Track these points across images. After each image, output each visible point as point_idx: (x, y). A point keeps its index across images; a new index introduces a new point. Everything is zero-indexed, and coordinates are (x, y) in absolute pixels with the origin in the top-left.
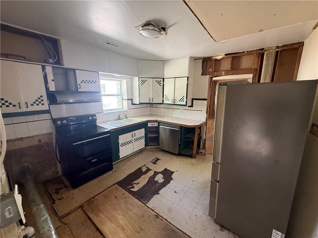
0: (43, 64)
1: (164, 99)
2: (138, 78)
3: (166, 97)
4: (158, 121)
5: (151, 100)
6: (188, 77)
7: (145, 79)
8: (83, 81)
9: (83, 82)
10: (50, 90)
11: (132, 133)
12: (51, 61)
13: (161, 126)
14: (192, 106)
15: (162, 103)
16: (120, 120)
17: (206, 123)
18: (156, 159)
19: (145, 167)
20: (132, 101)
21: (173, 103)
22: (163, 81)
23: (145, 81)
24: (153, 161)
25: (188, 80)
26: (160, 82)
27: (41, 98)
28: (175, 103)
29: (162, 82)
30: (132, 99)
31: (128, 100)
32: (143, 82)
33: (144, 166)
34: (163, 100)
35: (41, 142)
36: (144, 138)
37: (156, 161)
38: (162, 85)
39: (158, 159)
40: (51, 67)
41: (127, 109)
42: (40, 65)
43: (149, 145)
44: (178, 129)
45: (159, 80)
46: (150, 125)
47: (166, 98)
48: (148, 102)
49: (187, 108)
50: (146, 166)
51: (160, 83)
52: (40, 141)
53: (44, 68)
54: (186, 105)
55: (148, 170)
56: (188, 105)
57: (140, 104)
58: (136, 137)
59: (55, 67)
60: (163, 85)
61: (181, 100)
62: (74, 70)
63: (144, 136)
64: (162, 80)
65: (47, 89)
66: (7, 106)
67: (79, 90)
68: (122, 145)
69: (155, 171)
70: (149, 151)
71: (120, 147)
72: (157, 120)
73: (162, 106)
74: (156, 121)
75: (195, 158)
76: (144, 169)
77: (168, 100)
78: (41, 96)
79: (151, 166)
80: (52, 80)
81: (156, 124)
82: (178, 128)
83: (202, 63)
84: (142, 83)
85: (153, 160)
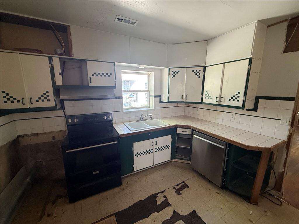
0: (50, 55)
1: (204, 96)
2: (168, 68)
3: (207, 93)
4: (192, 128)
5: (184, 97)
6: (251, 60)
7: (177, 70)
8: (95, 73)
9: (95, 75)
10: (57, 84)
11: (152, 140)
12: (59, 51)
13: (195, 136)
14: (255, 109)
15: (201, 103)
16: (142, 121)
17: (288, 144)
18: (182, 184)
19: (162, 195)
20: (160, 99)
21: (217, 103)
22: (204, 71)
23: (177, 71)
24: (177, 188)
25: (250, 63)
26: (199, 72)
27: (47, 94)
28: (221, 103)
29: (202, 72)
30: (160, 97)
31: (155, 97)
32: (175, 74)
33: (162, 192)
34: (202, 99)
35: (56, 139)
36: (170, 148)
37: (182, 188)
38: (201, 76)
39: (185, 186)
40: (59, 58)
41: (153, 109)
42: (47, 56)
43: (177, 157)
44: (223, 147)
45: (198, 69)
46: (179, 131)
47: (207, 95)
48: (180, 100)
49: (244, 112)
50: (164, 193)
51: (200, 74)
52: (54, 138)
53: (51, 59)
54: (243, 108)
55: (166, 204)
56: (246, 107)
57: (169, 102)
58: (159, 145)
59: (63, 58)
60: (204, 76)
61: (234, 98)
62: (85, 61)
63: (170, 145)
64: (202, 69)
65: (54, 83)
66: (12, 102)
67: (90, 85)
68: (137, 155)
69: (175, 211)
70: (175, 166)
71: (135, 157)
72: (190, 126)
73: (201, 106)
74: (188, 127)
75: (256, 204)
76: (160, 200)
77: (210, 98)
78: (47, 92)
79: (172, 197)
80: (59, 73)
81: (188, 132)
82: (224, 145)
83: (288, 28)
84: (173, 74)
85: (178, 185)
